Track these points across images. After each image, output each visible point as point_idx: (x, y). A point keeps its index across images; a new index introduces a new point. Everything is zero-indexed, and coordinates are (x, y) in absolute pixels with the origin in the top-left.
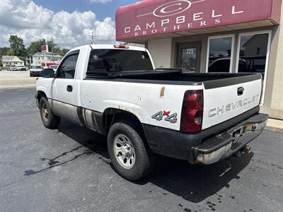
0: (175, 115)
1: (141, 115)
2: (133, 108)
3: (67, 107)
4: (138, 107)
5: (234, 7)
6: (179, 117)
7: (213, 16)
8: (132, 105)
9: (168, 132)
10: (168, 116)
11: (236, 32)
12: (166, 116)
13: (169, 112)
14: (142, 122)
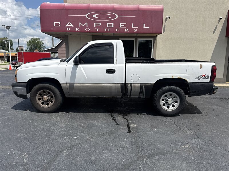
0: (208, 76)
1: (188, 79)
2: (184, 76)
3: (104, 86)
4: (188, 75)
5: (144, 24)
6: (210, 76)
7: (133, 27)
8: (183, 75)
9: (203, 83)
10: (205, 77)
11: (137, 37)
12: (204, 77)
13: (205, 75)
14: (189, 82)
